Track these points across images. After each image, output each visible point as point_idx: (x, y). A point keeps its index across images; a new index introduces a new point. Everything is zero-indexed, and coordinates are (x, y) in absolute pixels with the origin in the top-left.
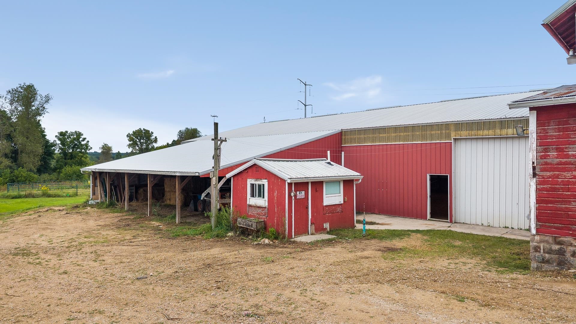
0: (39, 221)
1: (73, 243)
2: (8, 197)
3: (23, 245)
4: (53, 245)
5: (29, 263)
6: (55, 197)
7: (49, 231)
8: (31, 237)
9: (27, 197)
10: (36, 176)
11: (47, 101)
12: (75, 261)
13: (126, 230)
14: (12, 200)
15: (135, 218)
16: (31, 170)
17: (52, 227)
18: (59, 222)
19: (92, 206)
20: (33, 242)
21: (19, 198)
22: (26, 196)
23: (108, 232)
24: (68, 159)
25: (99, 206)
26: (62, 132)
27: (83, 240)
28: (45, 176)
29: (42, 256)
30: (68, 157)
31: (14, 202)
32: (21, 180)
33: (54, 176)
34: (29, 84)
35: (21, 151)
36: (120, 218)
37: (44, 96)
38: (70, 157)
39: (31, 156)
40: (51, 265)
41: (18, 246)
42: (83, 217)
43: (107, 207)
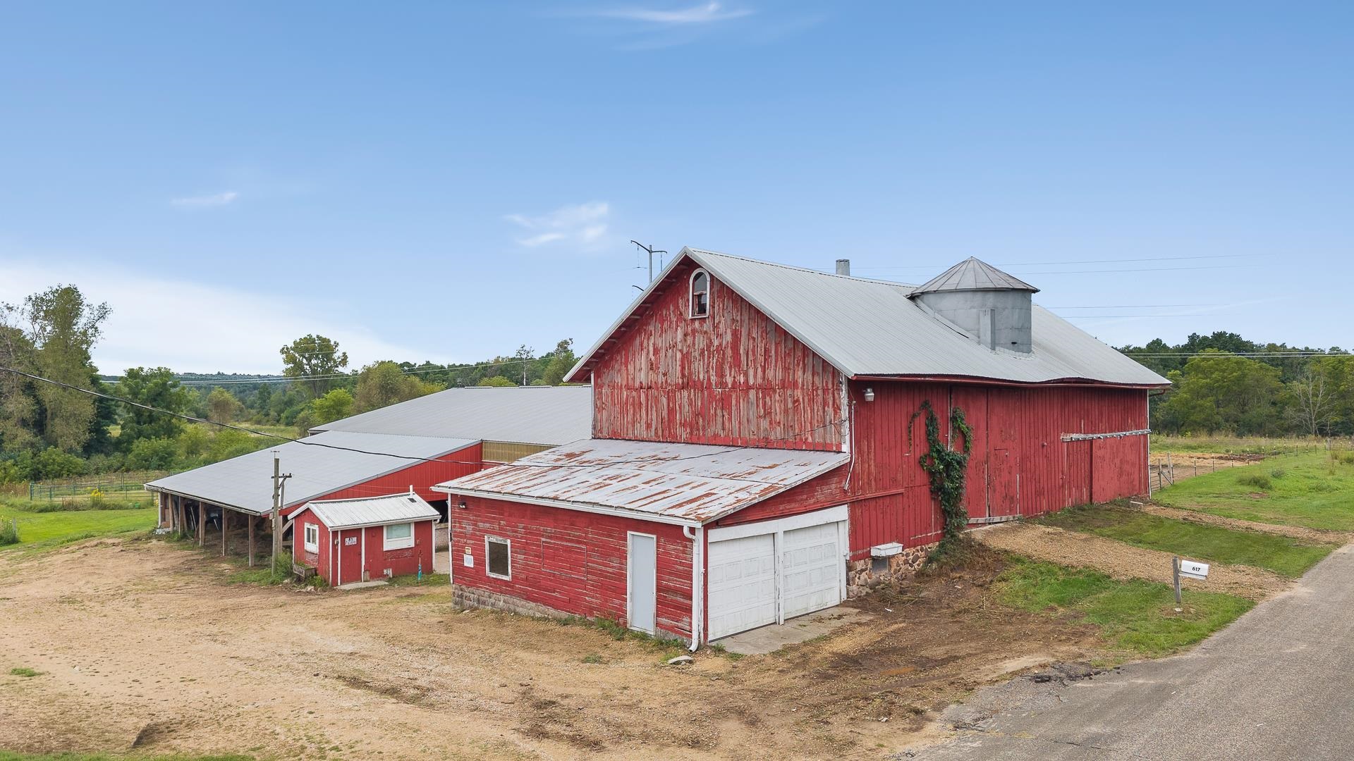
0: (85, 563)
1: (120, 591)
2: (31, 509)
3: (67, 593)
4: (99, 593)
5: (75, 609)
6: (113, 509)
7: (96, 576)
8: (75, 584)
9: (65, 510)
10: (80, 461)
11: (102, 317)
12: (115, 607)
13: (183, 576)
14: (41, 515)
15: (204, 559)
16: (70, 451)
17: (100, 572)
18: (110, 563)
19: (159, 538)
20: (77, 590)
21: (51, 511)
22: (66, 508)
23: (161, 579)
24: (145, 423)
25: (168, 537)
26: (133, 369)
27: (131, 587)
28: (99, 460)
29: (87, 603)
30: (144, 418)
31: (43, 520)
32: (53, 470)
33: (116, 459)
34: (67, 286)
35: (52, 414)
36: (185, 558)
37: (96, 307)
38: (148, 419)
39: (72, 421)
40: (94, 610)
41: (62, 594)
42: (141, 556)
43: (178, 541)
